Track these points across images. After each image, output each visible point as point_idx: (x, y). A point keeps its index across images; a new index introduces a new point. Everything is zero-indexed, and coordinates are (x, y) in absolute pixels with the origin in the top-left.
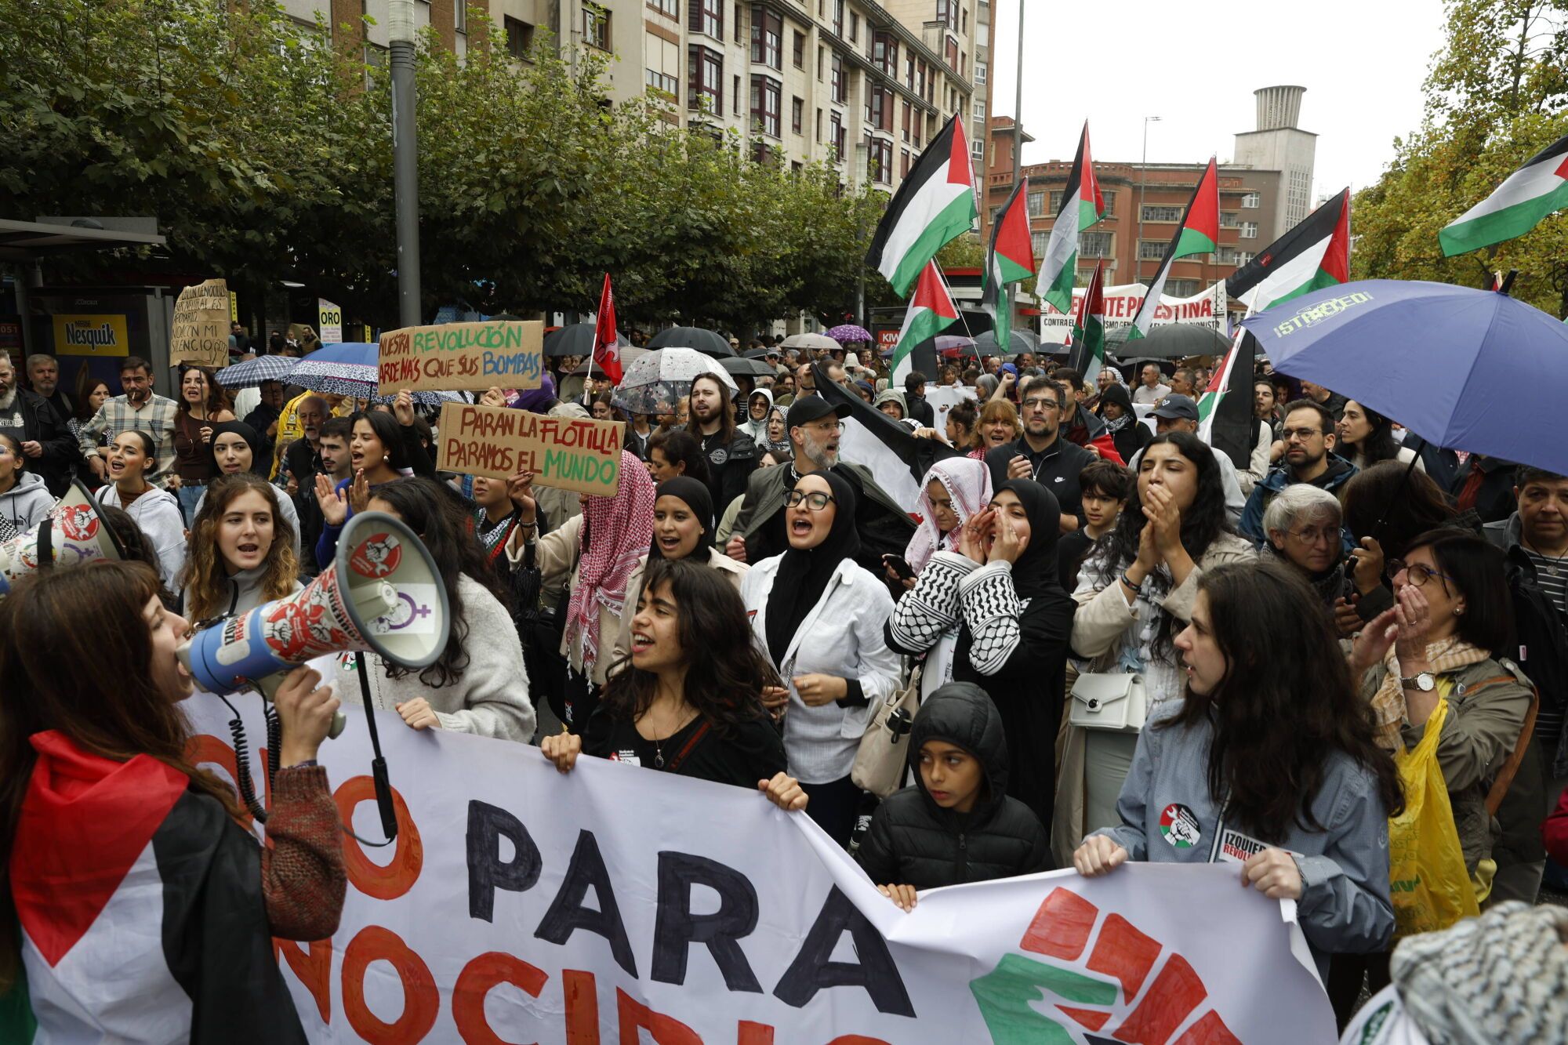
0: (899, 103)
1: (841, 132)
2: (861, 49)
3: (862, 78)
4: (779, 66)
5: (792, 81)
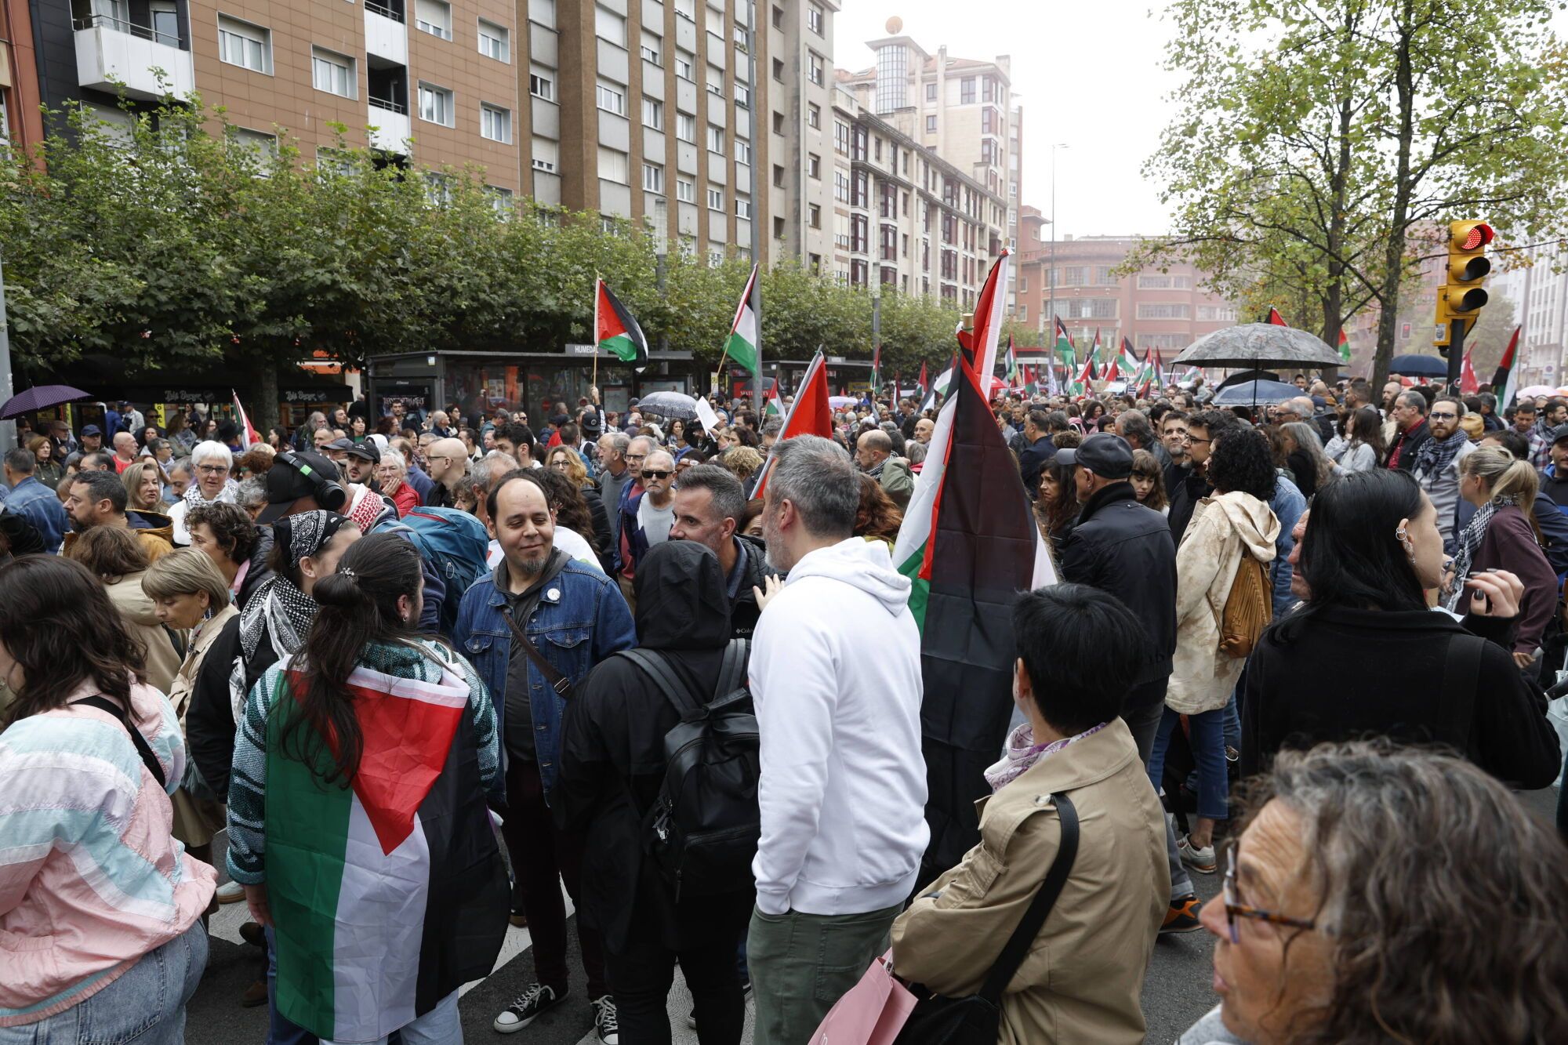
0: (961, 224)
1: (927, 248)
2: (938, 195)
3: (939, 213)
4: (895, 217)
5: (902, 225)
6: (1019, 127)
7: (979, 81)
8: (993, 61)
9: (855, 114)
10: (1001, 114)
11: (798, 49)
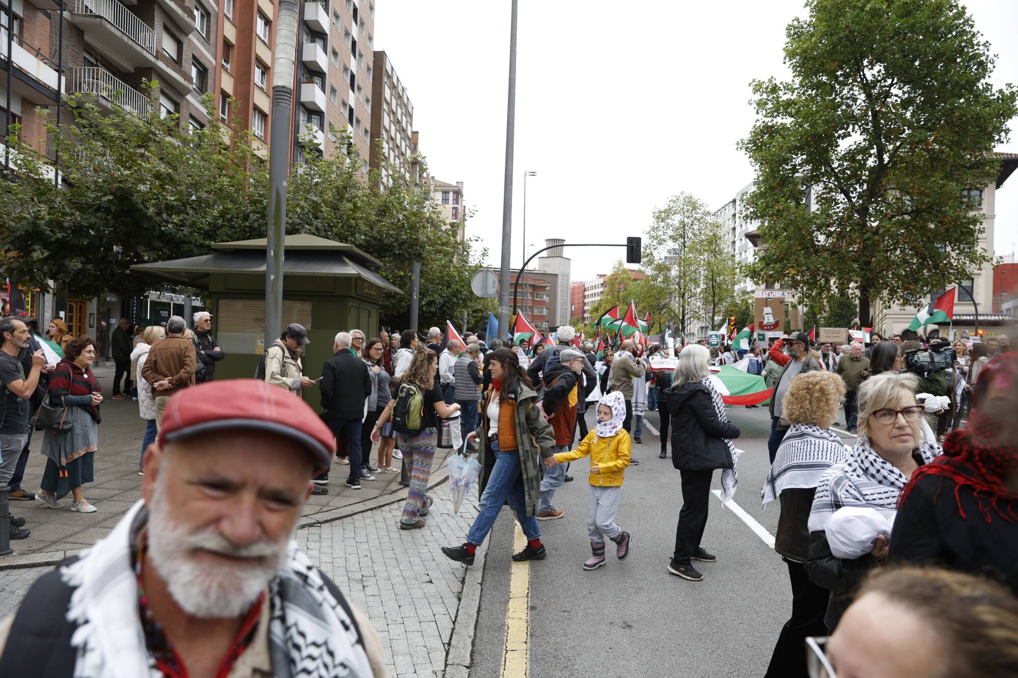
6: (464, 216)
7: (451, 194)
8: (455, 184)
10: (459, 211)
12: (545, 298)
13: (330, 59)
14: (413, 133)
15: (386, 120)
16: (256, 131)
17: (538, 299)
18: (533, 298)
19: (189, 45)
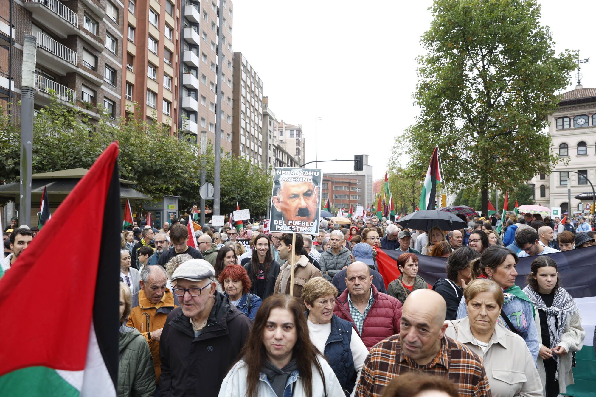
6: (304, 144)
7: (295, 131)
8: (298, 126)
9: (277, 146)
10: (301, 141)
11: (267, 131)
12: (358, 190)
13: (201, 59)
14: (264, 97)
15: (243, 91)
16: (150, 103)
17: (352, 190)
18: (350, 190)
19: (102, 58)
